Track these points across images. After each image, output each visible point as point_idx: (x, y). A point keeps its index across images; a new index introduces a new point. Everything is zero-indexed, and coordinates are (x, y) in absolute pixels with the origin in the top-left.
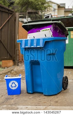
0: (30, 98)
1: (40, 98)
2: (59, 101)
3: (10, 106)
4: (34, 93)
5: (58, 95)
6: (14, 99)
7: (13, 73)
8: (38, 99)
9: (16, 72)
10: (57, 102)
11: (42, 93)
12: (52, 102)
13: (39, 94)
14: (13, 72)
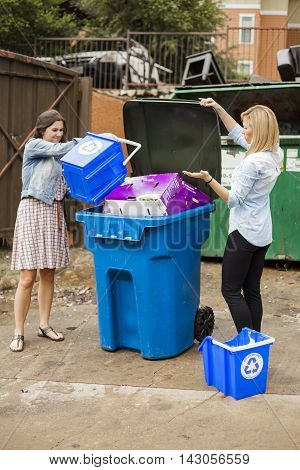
0: (106, 363)
1: (130, 365)
2: (175, 376)
3: (55, 384)
4: (118, 348)
5: (178, 358)
6: (66, 366)
7: (71, 275)
8: (125, 367)
9: (77, 272)
10: (169, 377)
11: (138, 351)
12: (156, 379)
13: (132, 354)
14: (68, 272)
